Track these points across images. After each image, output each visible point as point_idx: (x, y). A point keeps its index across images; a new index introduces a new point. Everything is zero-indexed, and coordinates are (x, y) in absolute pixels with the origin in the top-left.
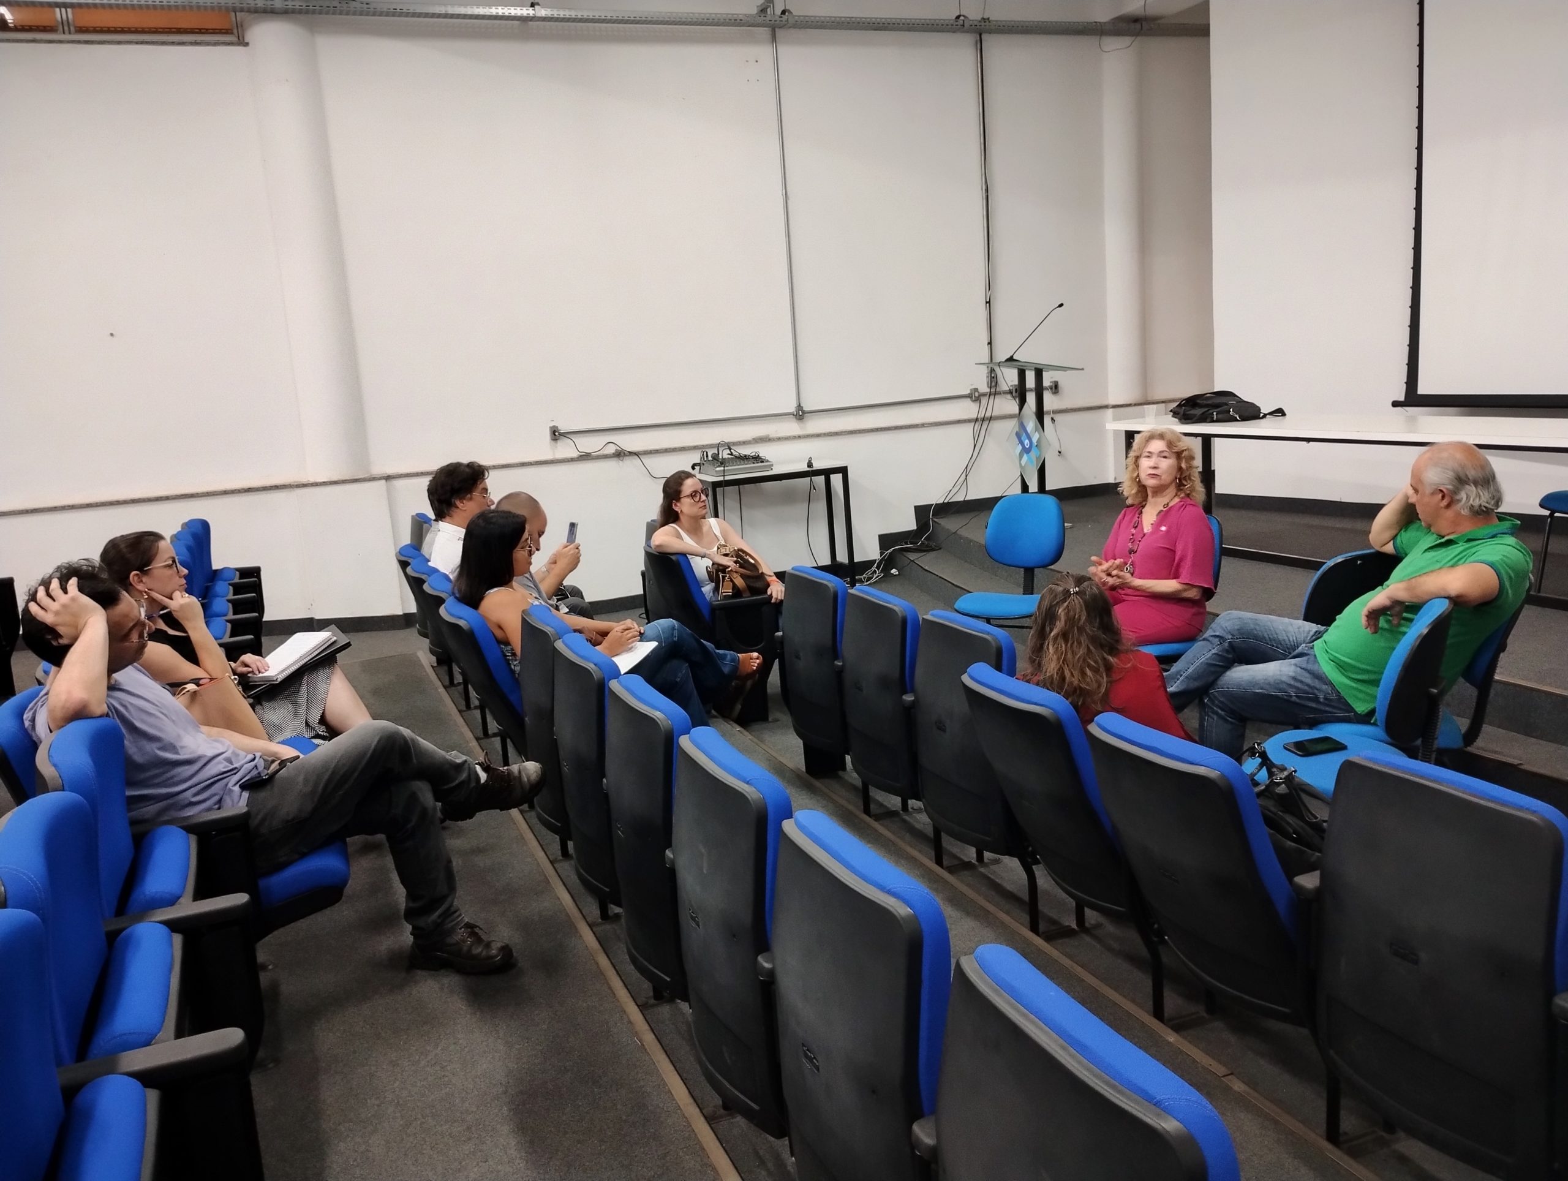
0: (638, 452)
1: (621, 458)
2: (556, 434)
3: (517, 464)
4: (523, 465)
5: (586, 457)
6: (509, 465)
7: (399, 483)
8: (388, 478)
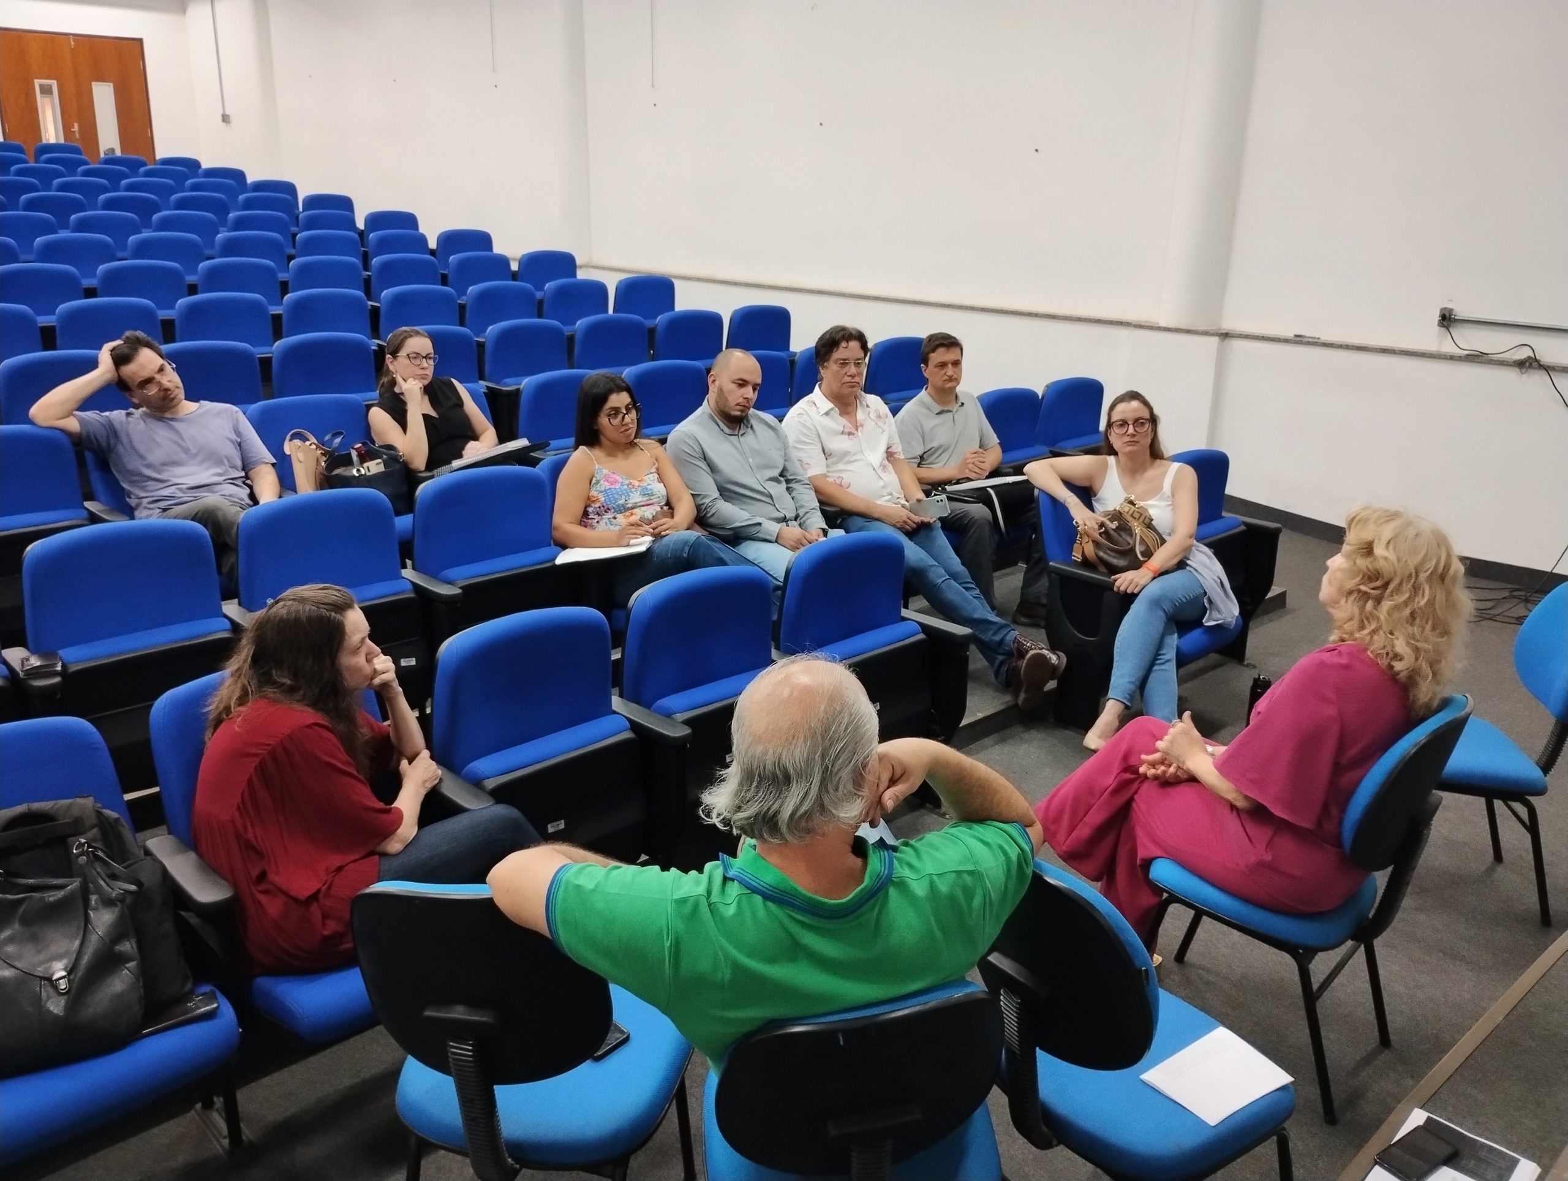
0: (1549, 367)
1: (1524, 370)
2: (1447, 319)
3: (1376, 349)
4: (1384, 351)
5: (1476, 358)
6: (1366, 347)
7: (1237, 344)
8: (1226, 336)
